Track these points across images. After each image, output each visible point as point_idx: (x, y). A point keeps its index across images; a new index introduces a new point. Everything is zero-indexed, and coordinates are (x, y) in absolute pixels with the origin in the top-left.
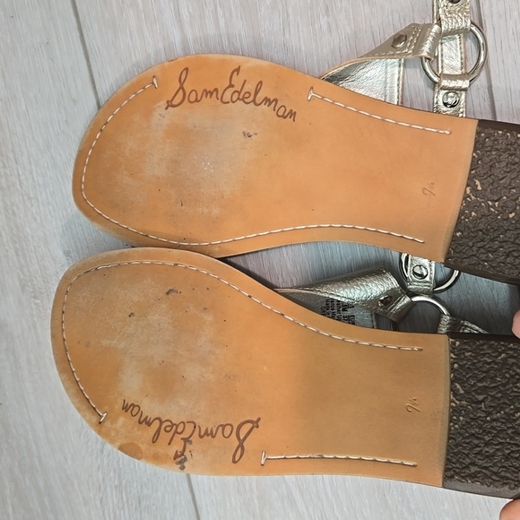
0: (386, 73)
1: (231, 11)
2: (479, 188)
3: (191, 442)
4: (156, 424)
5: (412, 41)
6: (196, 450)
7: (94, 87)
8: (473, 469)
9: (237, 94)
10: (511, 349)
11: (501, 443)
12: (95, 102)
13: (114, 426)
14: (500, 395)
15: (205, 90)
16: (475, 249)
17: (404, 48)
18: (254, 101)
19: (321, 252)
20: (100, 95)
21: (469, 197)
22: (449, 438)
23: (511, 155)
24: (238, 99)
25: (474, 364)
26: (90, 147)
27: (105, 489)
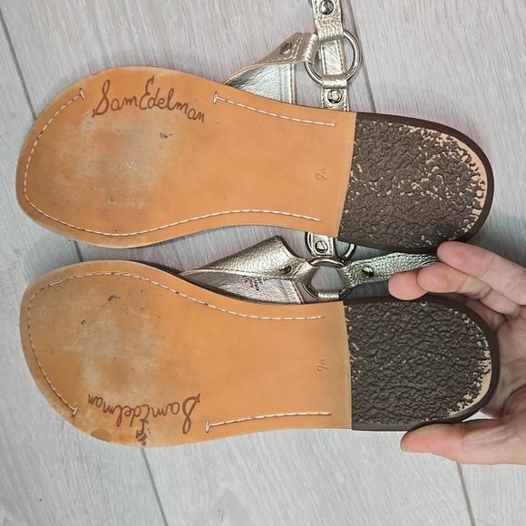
0: (280, 76)
1: (143, 29)
2: (361, 171)
3: (147, 422)
4: (117, 411)
5: (296, 48)
6: (153, 427)
7: (29, 102)
8: (374, 412)
9: (152, 101)
10: (394, 307)
11: (393, 387)
12: (31, 114)
13: (84, 417)
14: (388, 348)
15: (125, 99)
16: (361, 223)
17: (290, 54)
18: (168, 106)
19: (239, 235)
20: (35, 108)
21: (353, 179)
22: (352, 389)
23: (384, 141)
24: (154, 105)
25: (365, 324)
26: (29, 154)
27: (68, 461)
